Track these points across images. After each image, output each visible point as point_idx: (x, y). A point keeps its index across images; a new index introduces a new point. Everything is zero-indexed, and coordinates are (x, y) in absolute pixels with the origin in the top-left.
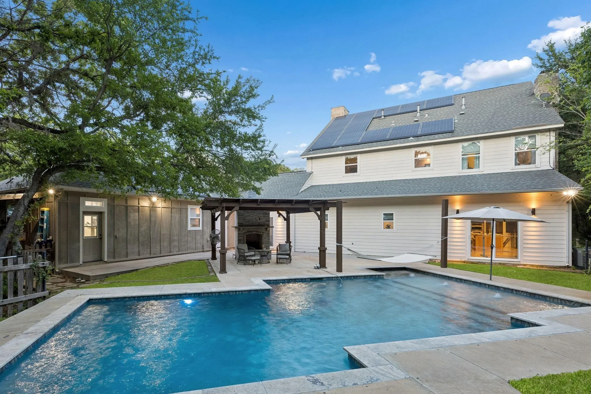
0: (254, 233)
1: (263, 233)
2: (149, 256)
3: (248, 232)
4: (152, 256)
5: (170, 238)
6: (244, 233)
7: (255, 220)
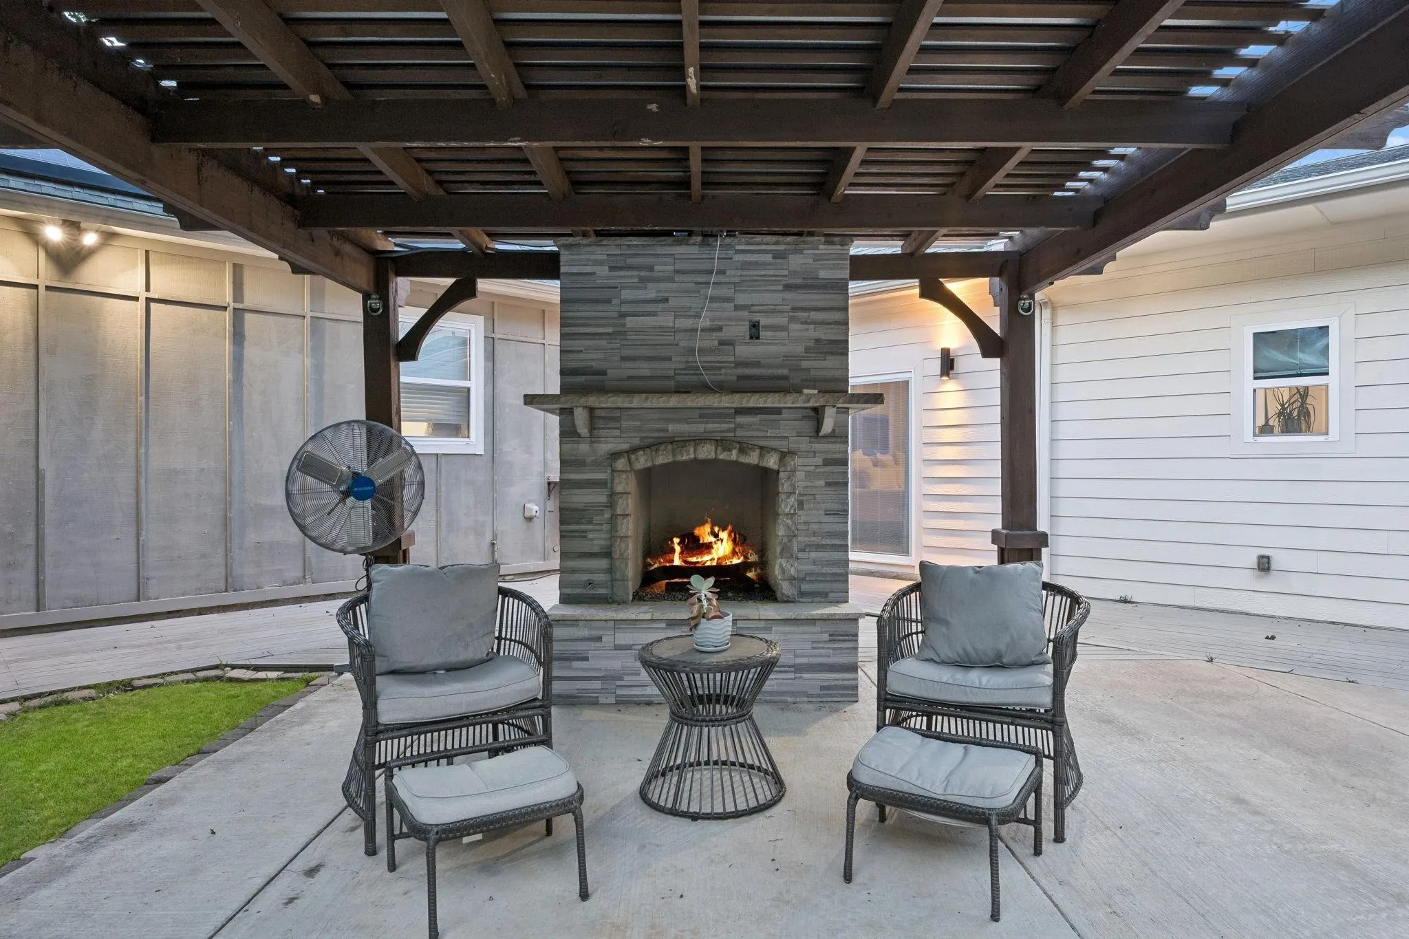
0: (706, 452)
1: (783, 456)
2: (27, 616)
3: (652, 446)
4: (53, 615)
5: (228, 493)
6: (614, 456)
7: (711, 341)
